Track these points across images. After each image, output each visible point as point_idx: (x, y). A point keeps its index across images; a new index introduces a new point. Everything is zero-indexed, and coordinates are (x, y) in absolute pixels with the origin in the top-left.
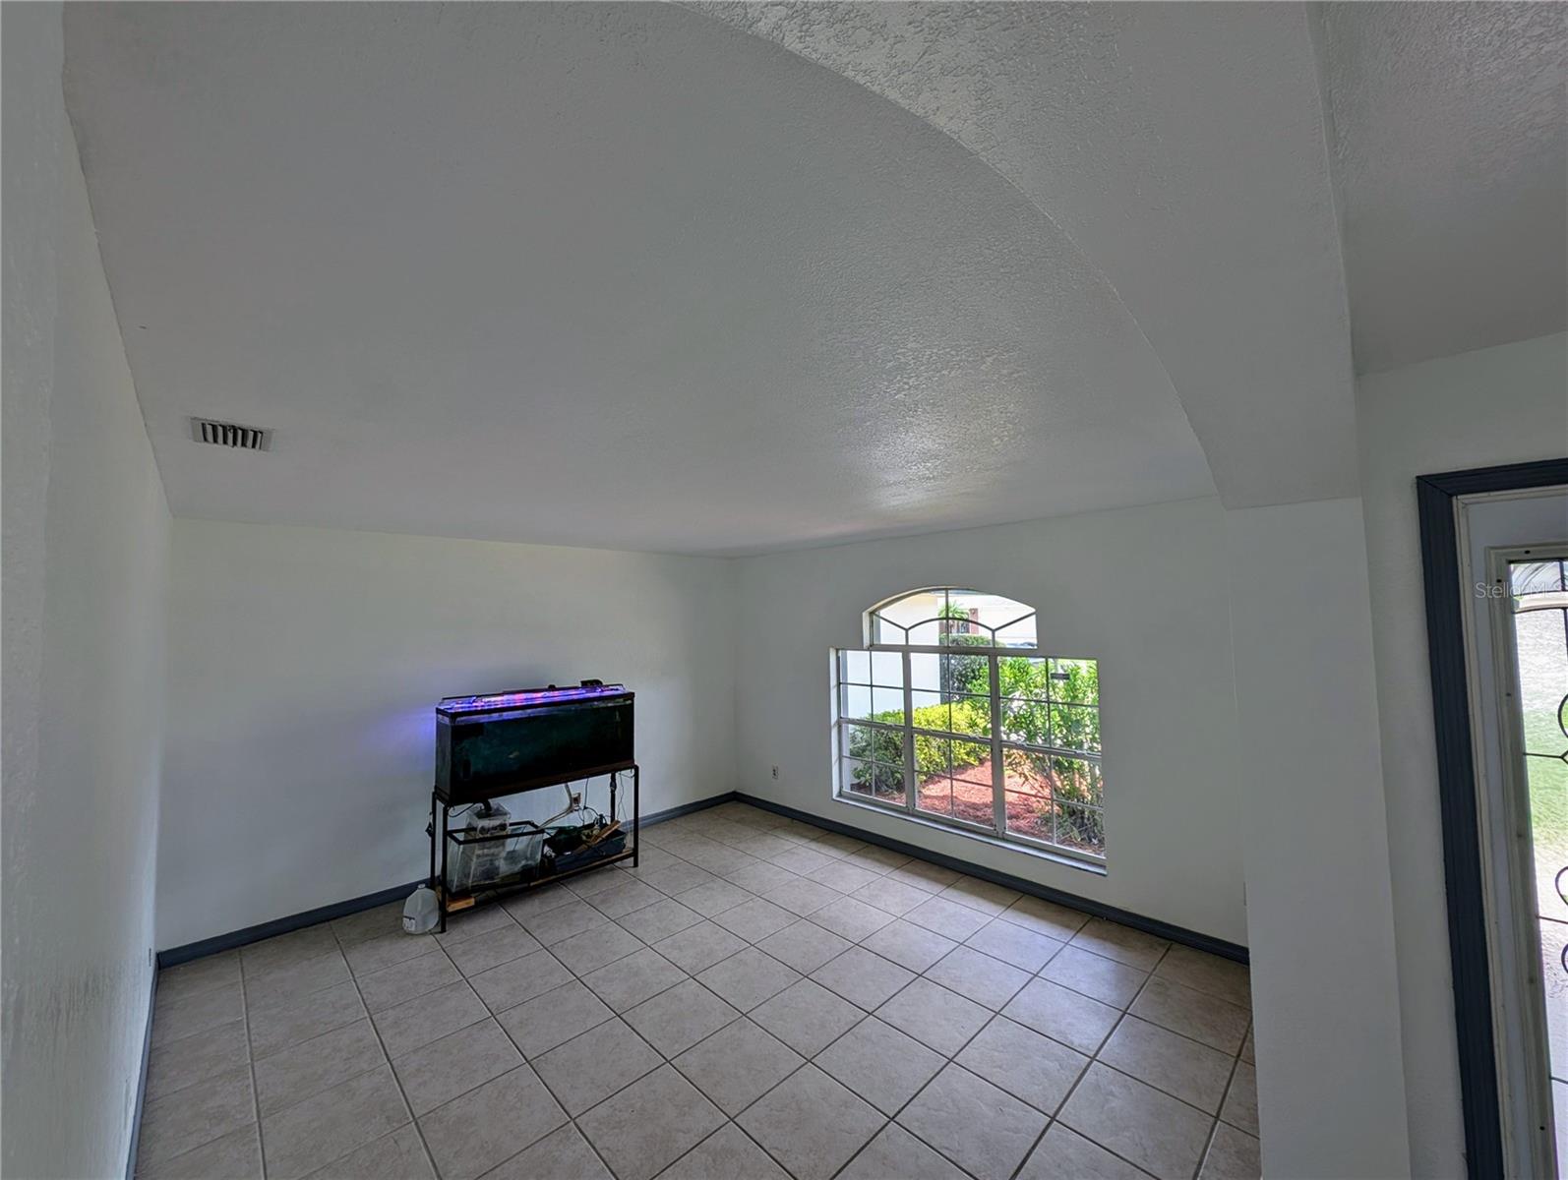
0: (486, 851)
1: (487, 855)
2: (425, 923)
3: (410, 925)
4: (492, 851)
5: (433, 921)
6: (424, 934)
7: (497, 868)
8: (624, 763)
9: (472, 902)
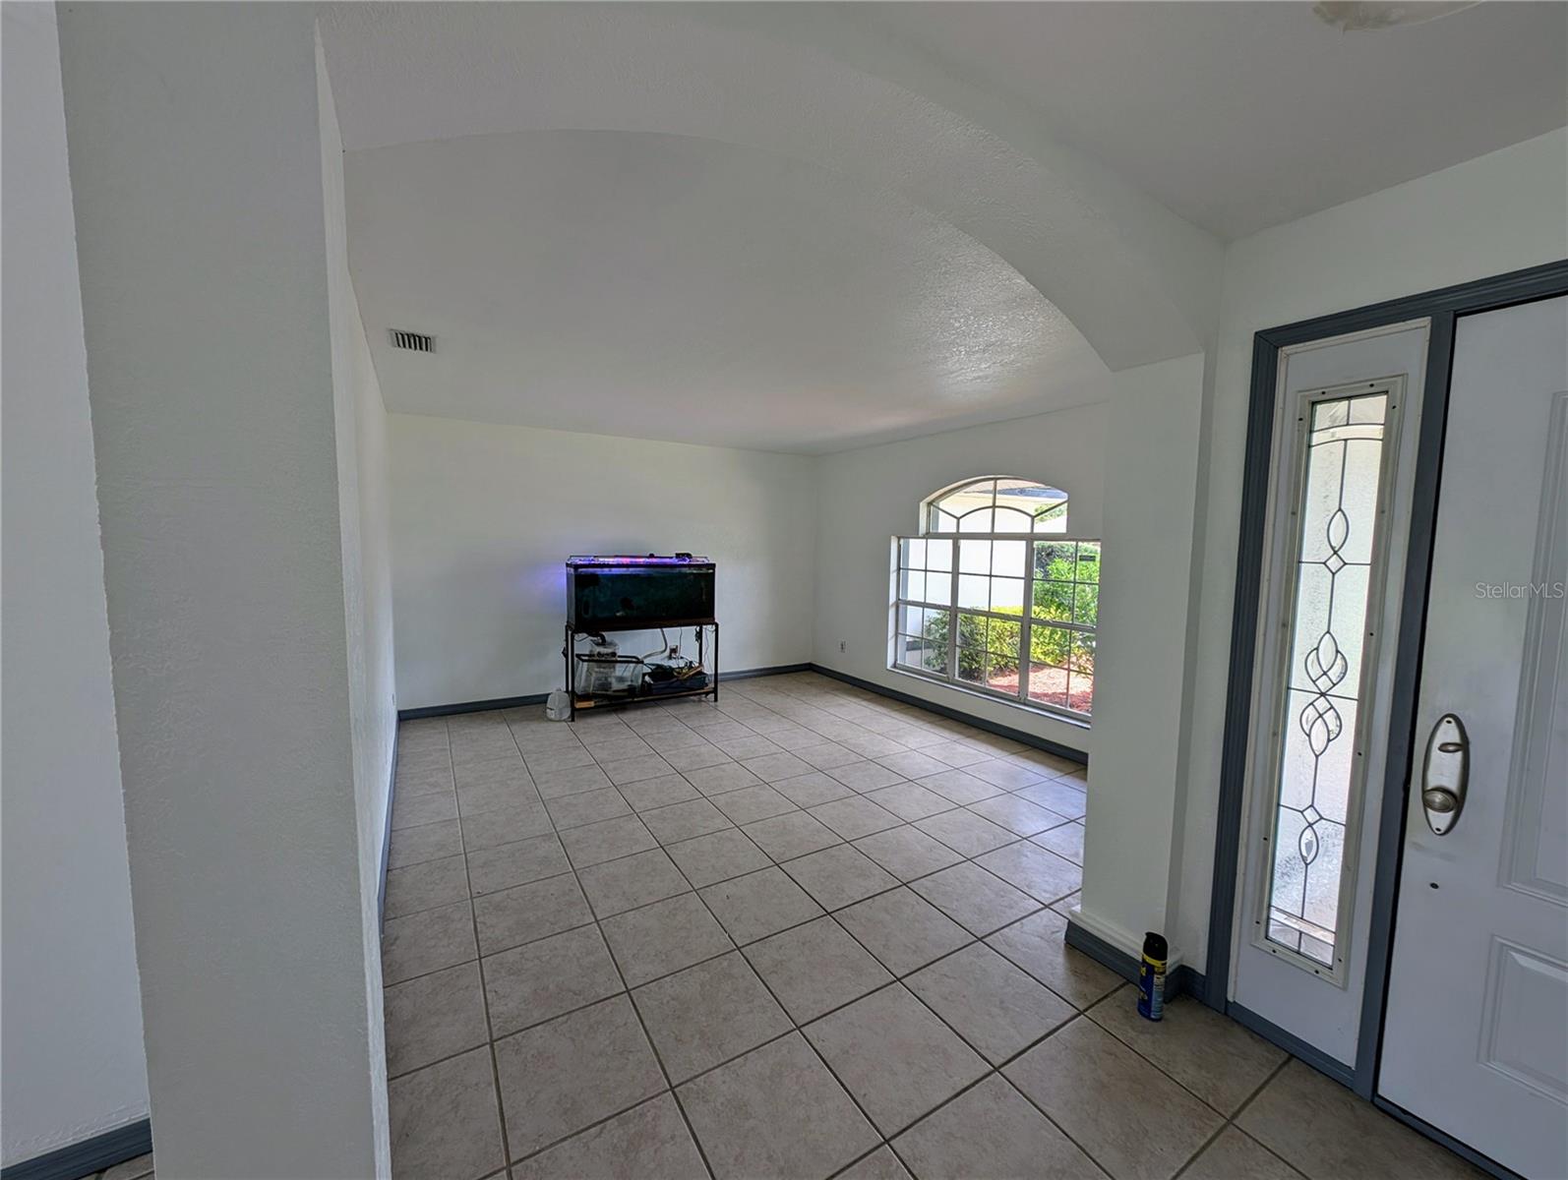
0: (602, 670)
1: (603, 673)
2: (561, 714)
3: (551, 714)
4: (606, 671)
5: (567, 714)
6: (559, 721)
7: (610, 684)
8: (707, 620)
9: (592, 704)
